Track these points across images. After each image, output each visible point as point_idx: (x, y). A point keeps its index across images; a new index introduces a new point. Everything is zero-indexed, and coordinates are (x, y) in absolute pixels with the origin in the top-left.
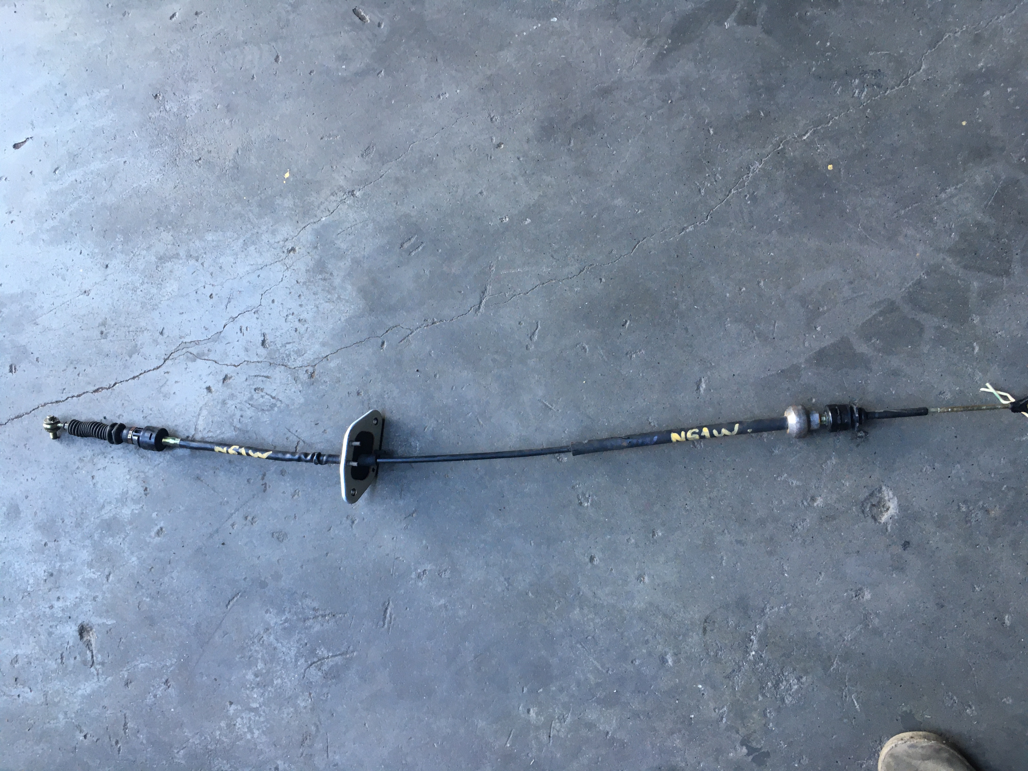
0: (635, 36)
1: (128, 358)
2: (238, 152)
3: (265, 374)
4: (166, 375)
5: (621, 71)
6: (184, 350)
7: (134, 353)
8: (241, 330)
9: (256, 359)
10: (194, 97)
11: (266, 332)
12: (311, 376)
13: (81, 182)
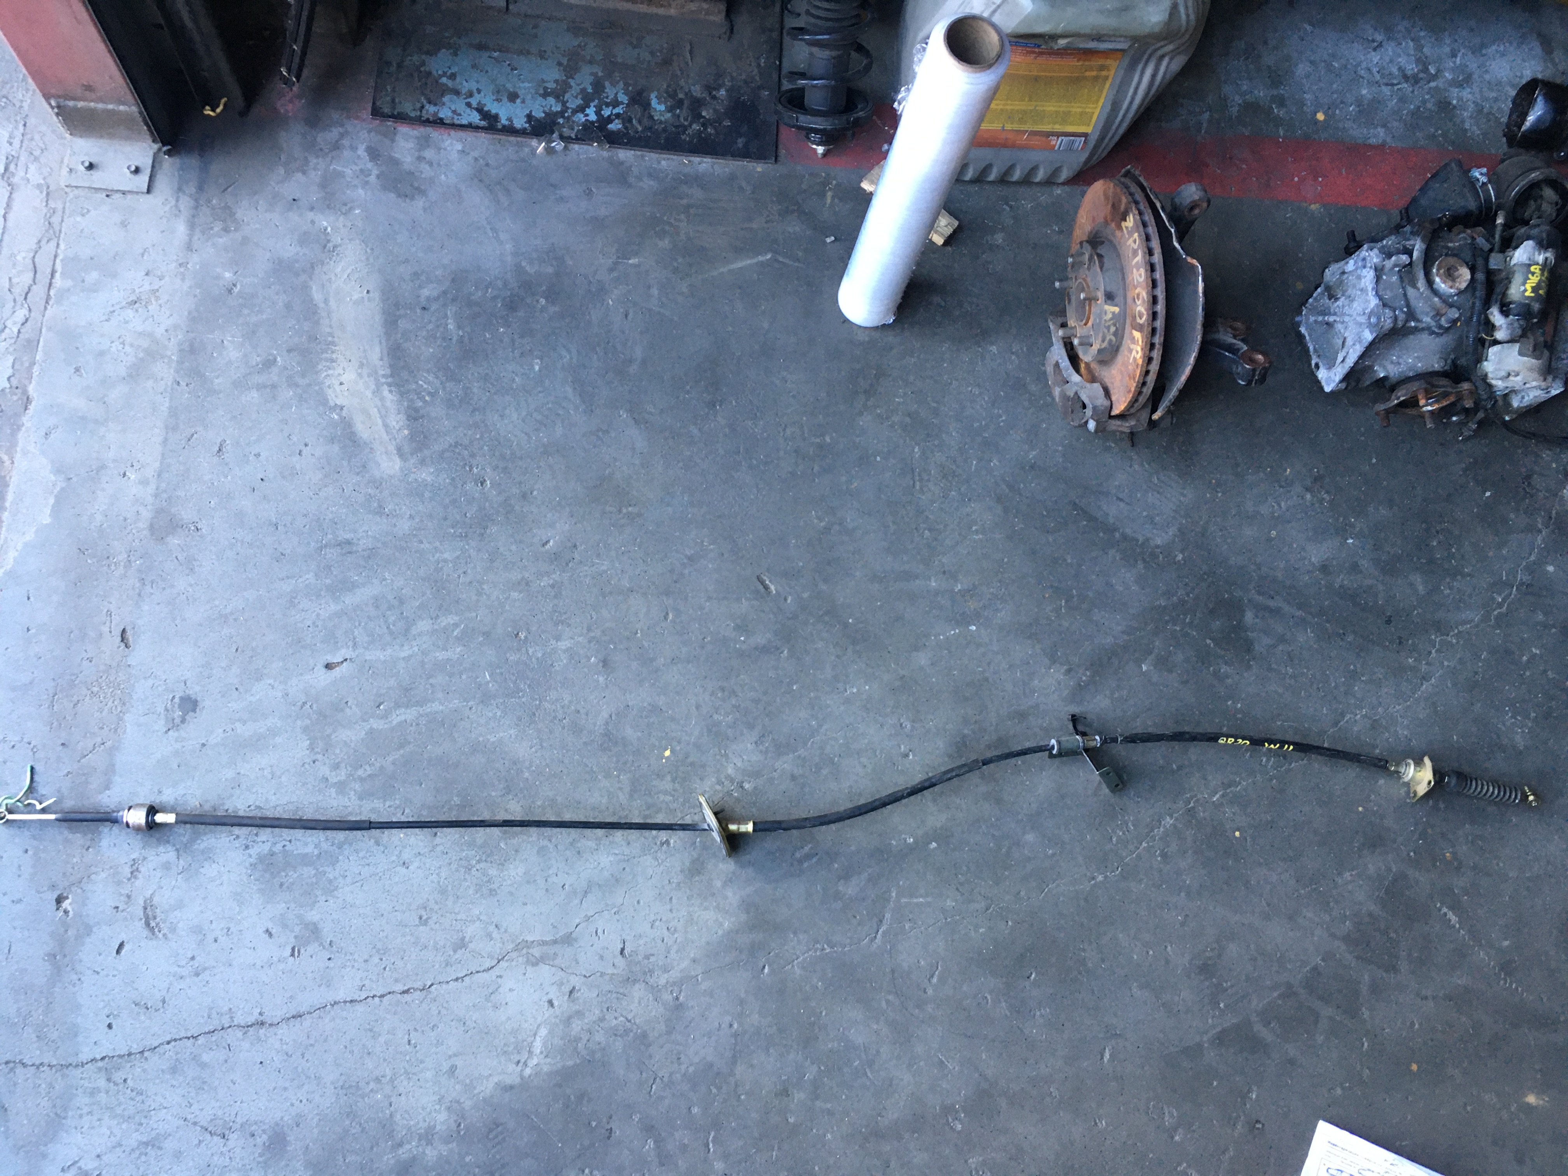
0: (1053, 660)
1: (452, 953)
2: (611, 716)
3: (621, 991)
4: (499, 980)
5: (1038, 697)
6: (524, 951)
7: (461, 949)
8: (596, 932)
9: (610, 971)
10: (564, 644)
11: (627, 938)
12: (677, 998)
13: (412, 725)
